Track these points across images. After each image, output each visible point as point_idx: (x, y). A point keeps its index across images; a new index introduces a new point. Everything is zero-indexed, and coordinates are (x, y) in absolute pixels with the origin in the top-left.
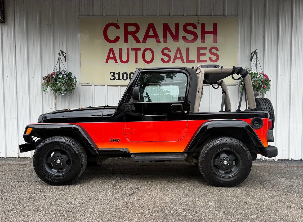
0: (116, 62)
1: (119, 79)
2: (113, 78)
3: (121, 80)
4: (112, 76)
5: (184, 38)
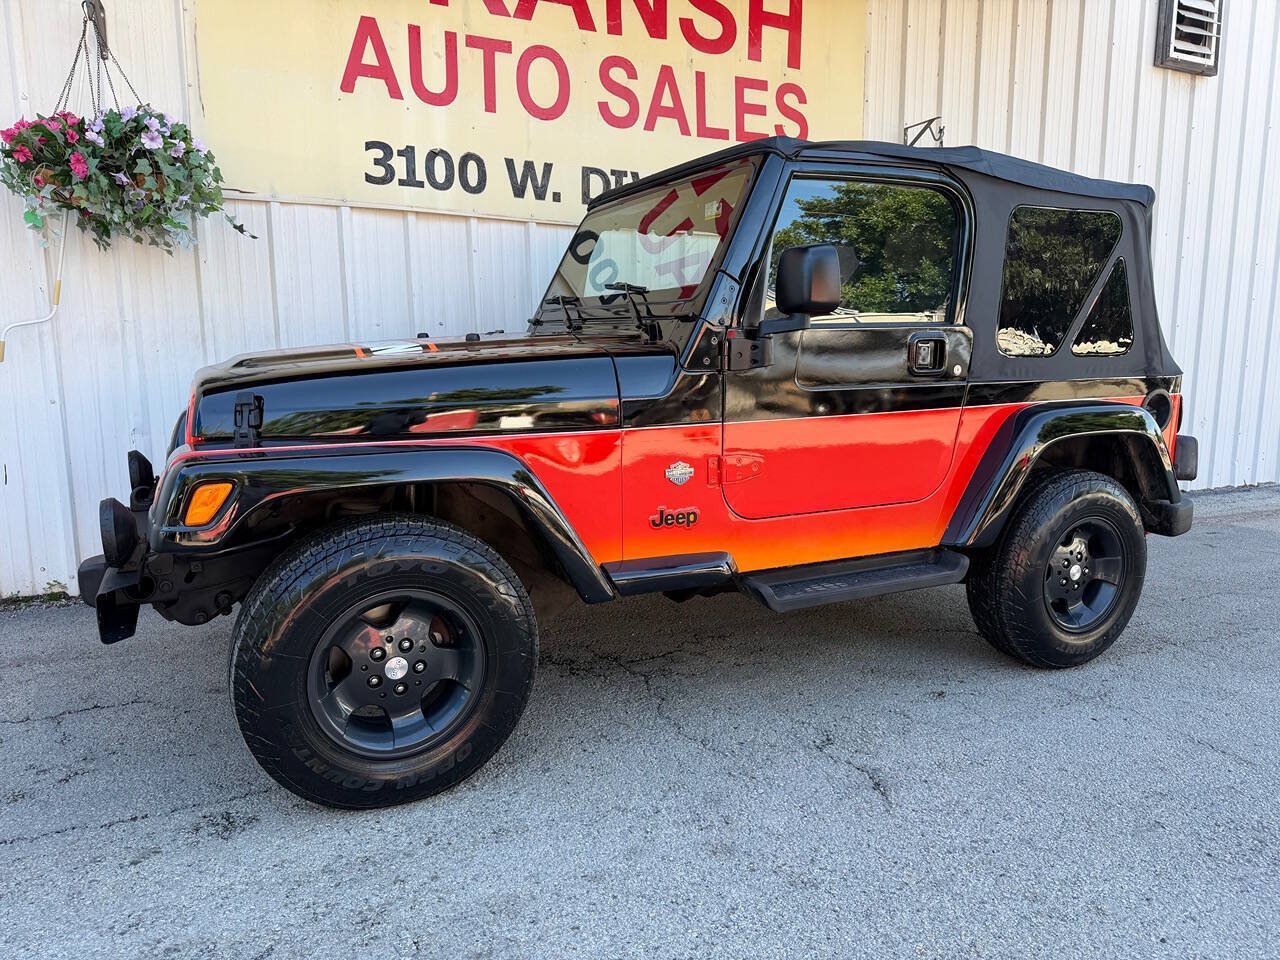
0: (395, 92)
1: (410, 181)
2: (380, 172)
3: (421, 184)
4: (377, 162)
5: (687, 26)
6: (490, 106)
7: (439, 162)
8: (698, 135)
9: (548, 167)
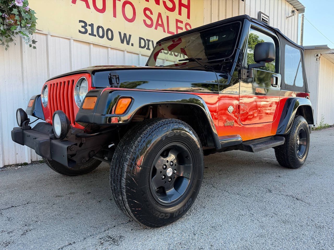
0: (88, 6)
1: (92, 34)
2: (83, 30)
3: (95, 36)
4: (82, 27)
5: (164, 3)
6: (115, 16)
7: (100, 29)
8: (168, 33)
9: (130, 36)
